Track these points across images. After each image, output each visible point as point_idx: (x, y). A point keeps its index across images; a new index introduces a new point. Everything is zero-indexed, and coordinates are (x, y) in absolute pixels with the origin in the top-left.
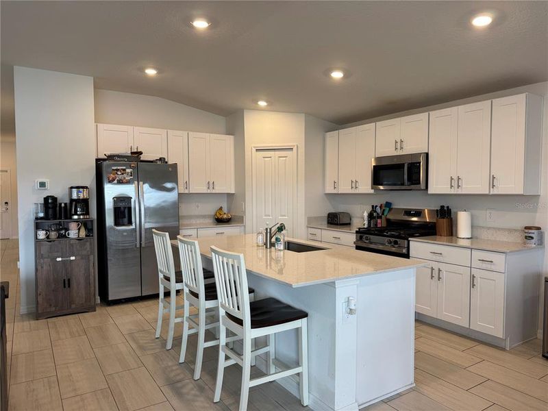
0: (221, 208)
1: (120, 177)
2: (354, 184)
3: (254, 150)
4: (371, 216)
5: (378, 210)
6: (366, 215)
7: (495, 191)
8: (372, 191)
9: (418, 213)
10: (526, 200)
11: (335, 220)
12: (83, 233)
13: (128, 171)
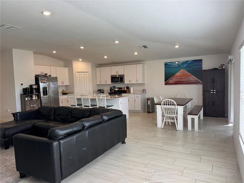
0: (64, 90)
1: (44, 81)
2: (106, 82)
3: (76, 72)
4: (110, 90)
5: (112, 88)
6: (109, 89)
7: (138, 83)
8: (111, 83)
9: (122, 88)
10: (143, 84)
11: (101, 91)
12: (37, 98)
13: (46, 79)
